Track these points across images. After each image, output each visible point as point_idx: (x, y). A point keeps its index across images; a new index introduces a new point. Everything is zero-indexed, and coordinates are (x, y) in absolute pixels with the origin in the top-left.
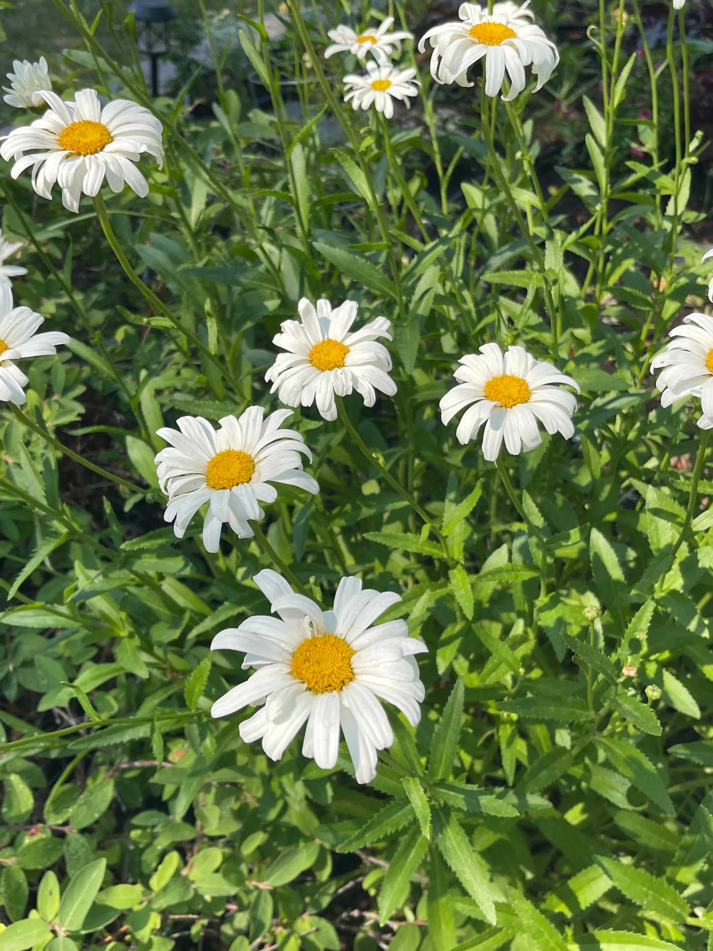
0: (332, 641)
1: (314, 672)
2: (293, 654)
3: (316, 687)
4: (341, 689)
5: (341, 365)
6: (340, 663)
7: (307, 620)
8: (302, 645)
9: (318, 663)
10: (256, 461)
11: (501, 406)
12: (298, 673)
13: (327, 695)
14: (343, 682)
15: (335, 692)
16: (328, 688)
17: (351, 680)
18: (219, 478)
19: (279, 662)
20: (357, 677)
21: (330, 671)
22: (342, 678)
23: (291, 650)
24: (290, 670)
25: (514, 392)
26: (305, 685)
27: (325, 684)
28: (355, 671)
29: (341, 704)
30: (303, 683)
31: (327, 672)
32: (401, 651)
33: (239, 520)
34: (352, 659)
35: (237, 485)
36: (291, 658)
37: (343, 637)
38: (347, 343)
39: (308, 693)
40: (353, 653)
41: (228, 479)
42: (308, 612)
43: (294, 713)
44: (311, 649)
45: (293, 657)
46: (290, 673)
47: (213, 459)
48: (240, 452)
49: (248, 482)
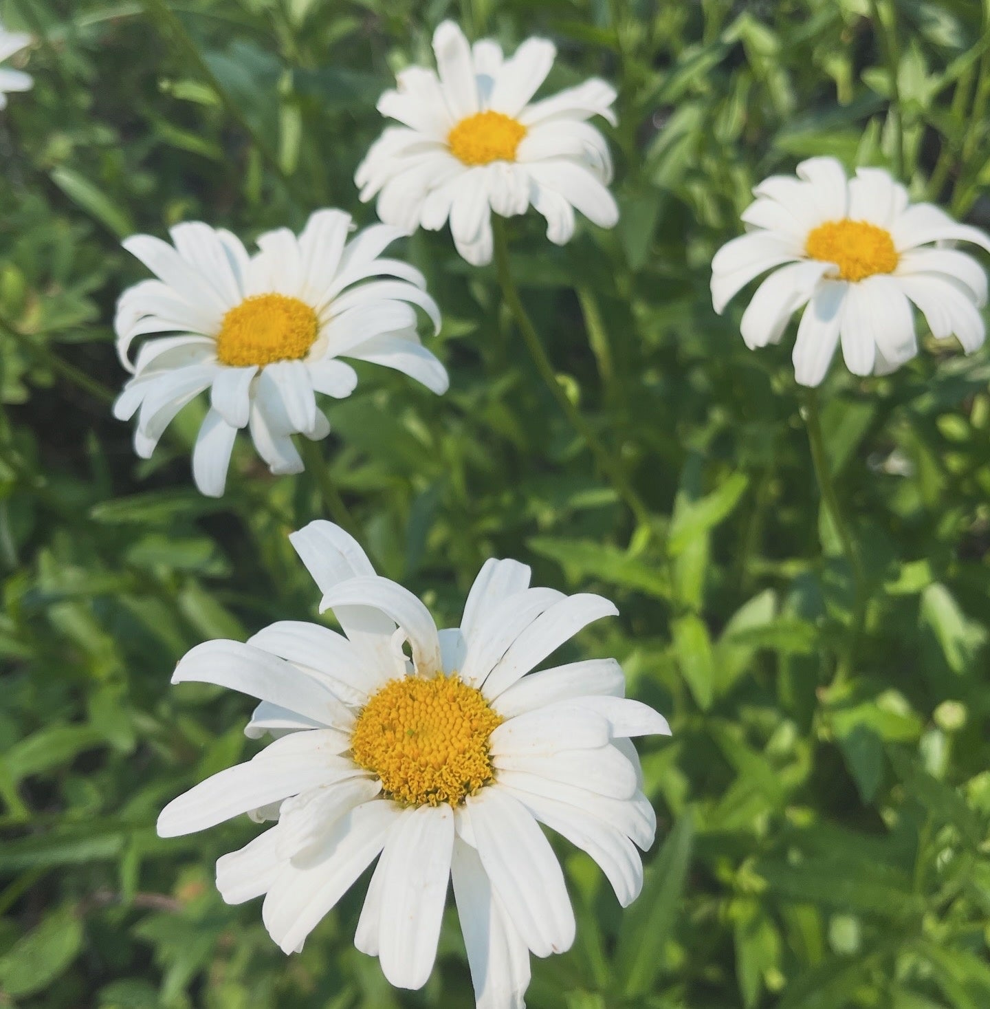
0: (452, 690)
1: (402, 756)
2: (360, 713)
3: (404, 791)
4: (461, 802)
5: (509, 156)
6: (466, 742)
7: (398, 637)
8: (384, 693)
9: (414, 735)
10: (322, 319)
11: (838, 278)
12: (366, 755)
13: (426, 812)
14: (467, 785)
15: (446, 807)
16: (431, 796)
17: (486, 782)
18: (242, 346)
19: (326, 727)
20: (501, 778)
21: (440, 759)
22: (466, 774)
23: (356, 702)
24: (348, 747)
25: (866, 251)
26: (379, 785)
27: (425, 786)
28: (497, 763)
29: (457, 836)
30: (375, 778)
31: (431, 759)
32: (611, 728)
33: (274, 431)
34: (494, 737)
35: (278, 360)
36: (353, 720)
37: (477, 686)
38: (524, 121)
39: (384, 804)
40: (497, 722)
41: (259, 348)
42: (402, 619)
43: (343, 847)
44: (401, 702)
45: (360, 717)
46: (349, 754)
47: (235, 311)
48: (293, 301)
49: (301, 358)
